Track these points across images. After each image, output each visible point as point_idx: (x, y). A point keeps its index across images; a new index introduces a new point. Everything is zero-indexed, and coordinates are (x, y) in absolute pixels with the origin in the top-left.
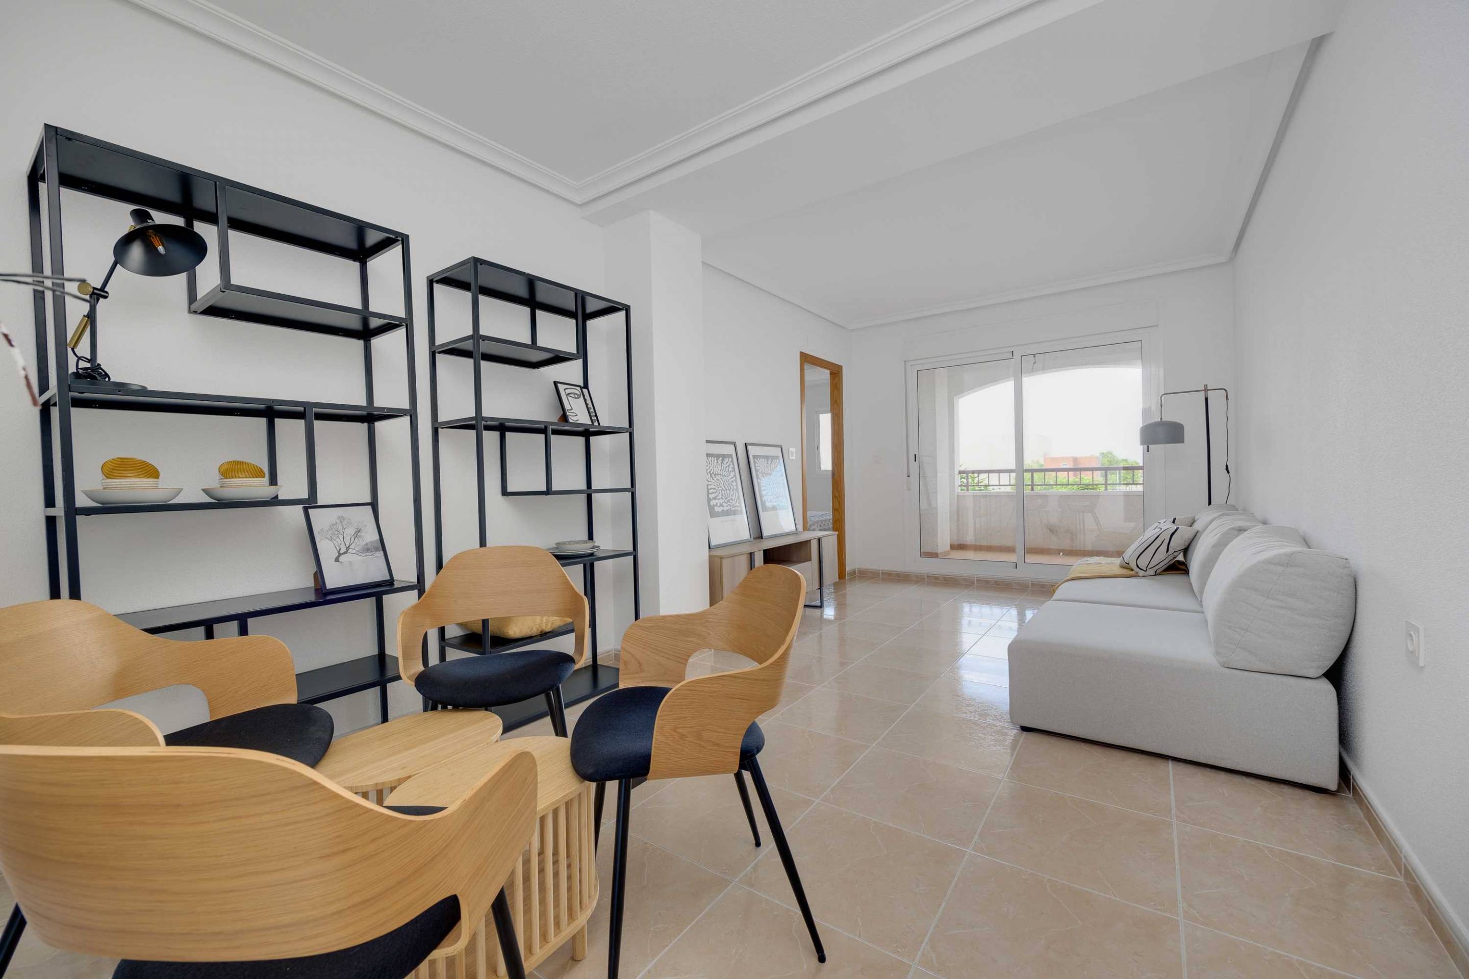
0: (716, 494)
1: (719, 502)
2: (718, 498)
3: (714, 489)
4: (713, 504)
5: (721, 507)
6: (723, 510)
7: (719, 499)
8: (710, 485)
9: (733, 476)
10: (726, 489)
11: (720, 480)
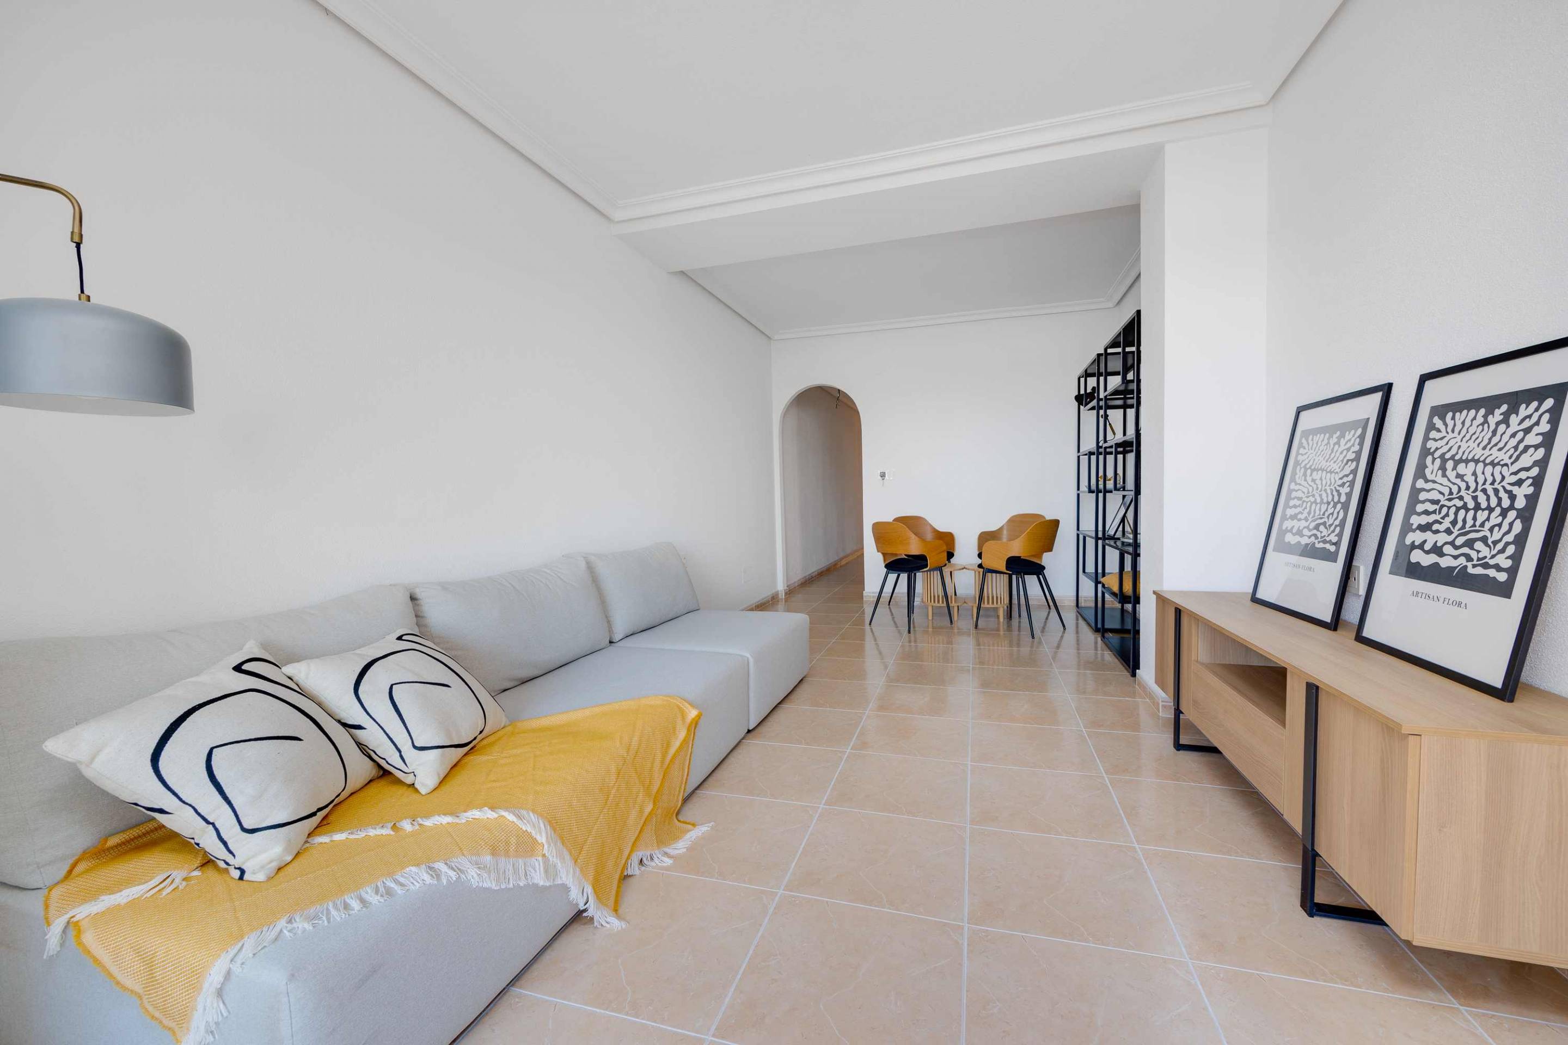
0: (1299, 509)
1: (1296, 524)
2: (1299, 516)
3: (1300, 499)
4: (1287, 528)
5: (1297, 536)
6: (1299, 542)
7: (1299, 520)
8: (1297, 491)
9: (1348, 473)
10: (1322, 500)
11: (1318, 482)
